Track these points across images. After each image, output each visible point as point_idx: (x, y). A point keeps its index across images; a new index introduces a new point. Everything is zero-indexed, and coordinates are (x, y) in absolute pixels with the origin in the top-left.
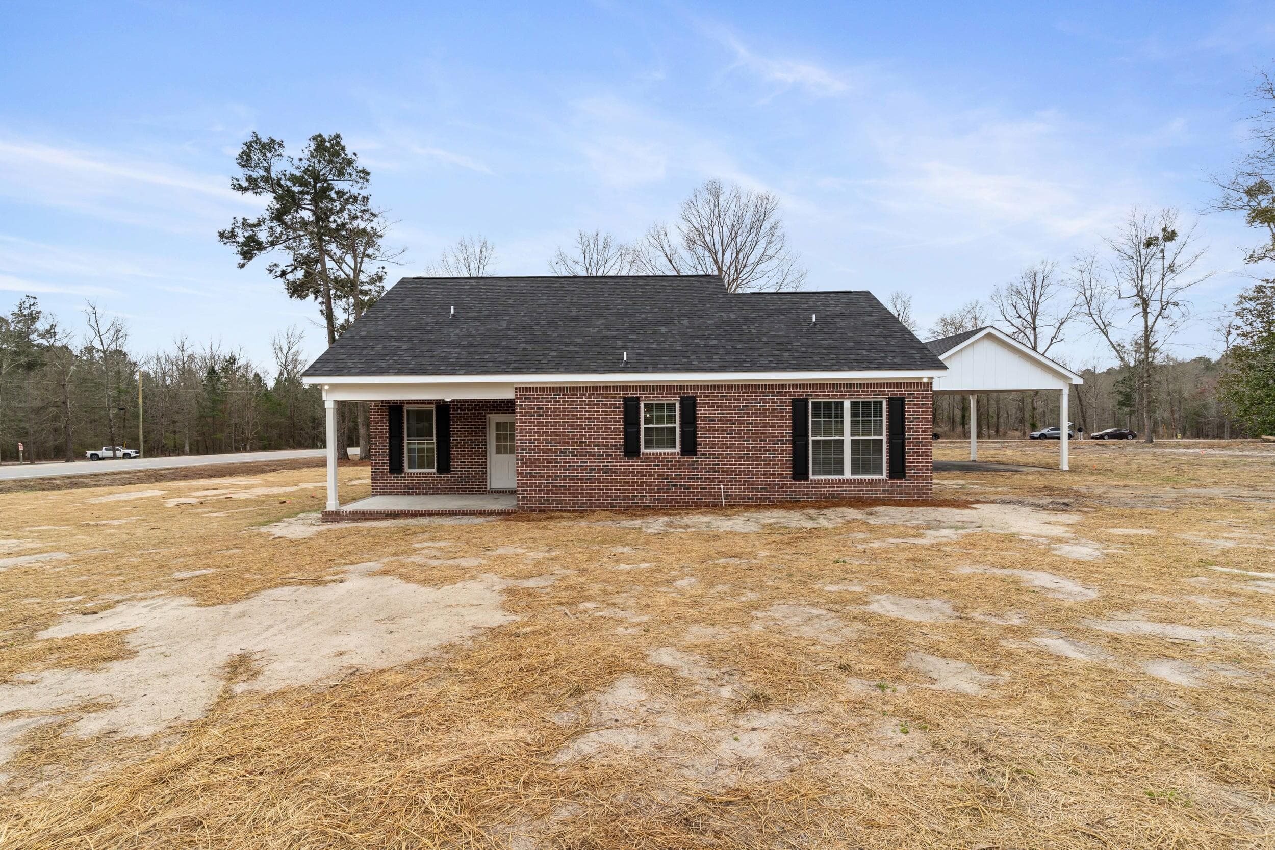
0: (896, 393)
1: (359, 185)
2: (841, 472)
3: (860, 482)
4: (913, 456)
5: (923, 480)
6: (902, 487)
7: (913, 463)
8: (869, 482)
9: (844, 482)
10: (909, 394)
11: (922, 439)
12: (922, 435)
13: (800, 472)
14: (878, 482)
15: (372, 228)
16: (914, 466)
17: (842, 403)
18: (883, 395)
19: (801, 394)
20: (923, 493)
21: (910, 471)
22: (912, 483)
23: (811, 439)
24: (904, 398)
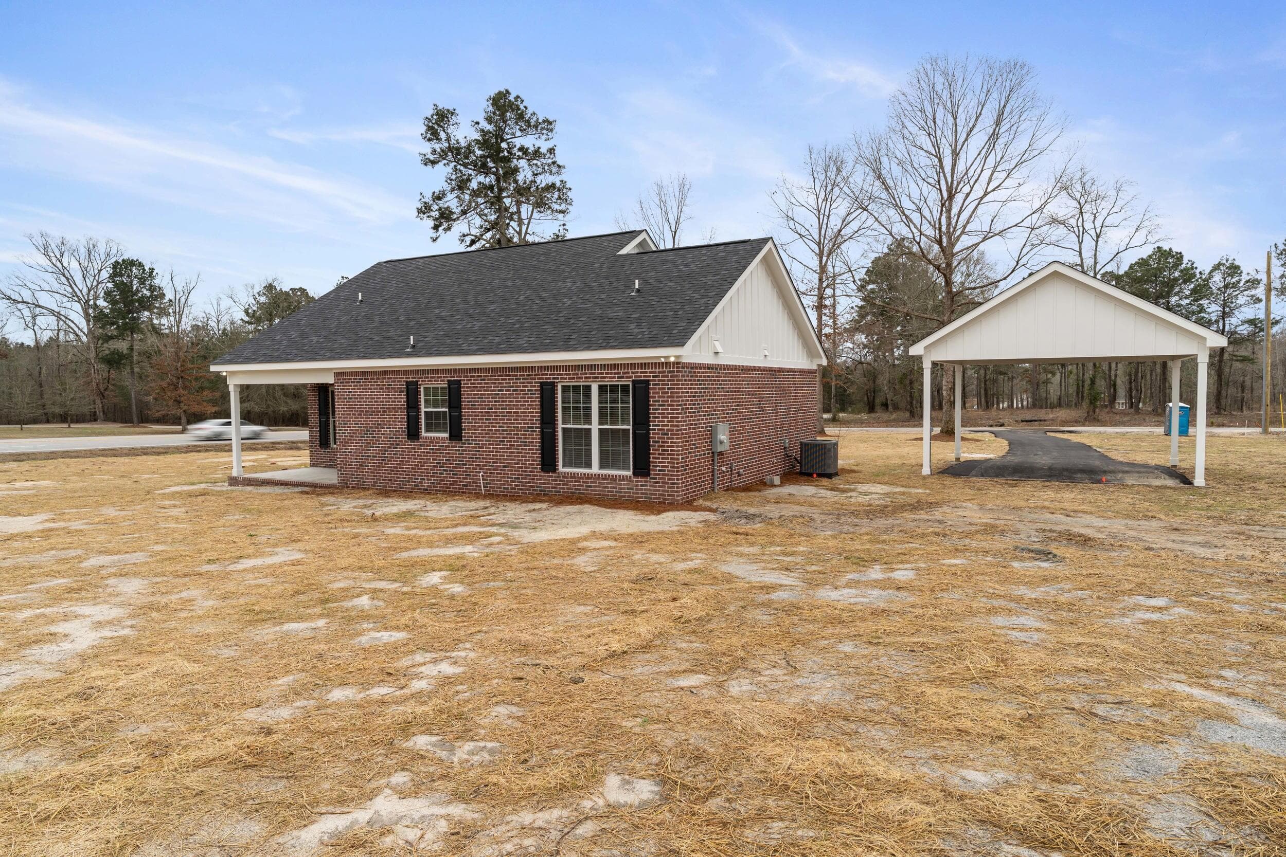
0: (640, 375)
1: (544, 137)
2: (589, 465)
3: (606, 478)
4: (658, 450)
5: (669, 479)
6: (646, 487)
7: (658, 458)
8: (614, 478)
9: (590, 477)
10: (654, 376)
11: (668, 430)
12: (667, 426)
13: (548, 463)
14: (622, 478)
15: (562, 181)
16: (660, 462)
17: (590, 386)
18: (627, 377)
19: (548, 377)
20: (669, 495)
21: (655, 470)
22: (657, 482)
23: (560, 426)
24: (648, 381)
